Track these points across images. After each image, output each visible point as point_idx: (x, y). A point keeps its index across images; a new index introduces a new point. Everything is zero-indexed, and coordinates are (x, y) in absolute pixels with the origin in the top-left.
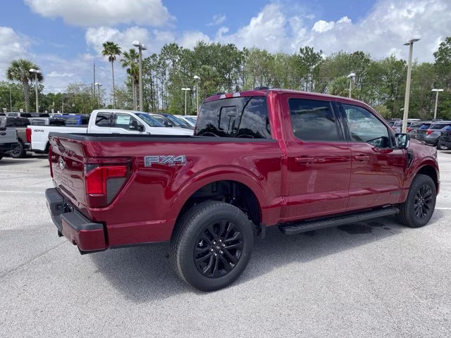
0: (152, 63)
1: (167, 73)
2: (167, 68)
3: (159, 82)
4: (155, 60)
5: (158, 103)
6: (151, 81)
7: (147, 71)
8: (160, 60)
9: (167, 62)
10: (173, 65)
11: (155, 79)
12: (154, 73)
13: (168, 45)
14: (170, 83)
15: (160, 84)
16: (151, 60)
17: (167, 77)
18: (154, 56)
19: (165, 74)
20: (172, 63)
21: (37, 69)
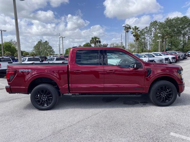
0: (145, 31)
1: (152, 34)
2: (152, 32)
3: (148, 38)
4: (147, 29)
5: (147, 47)
6: (144, 38)
7: (143, 34)
8: (149, 29)
9: (152, 29)
10: (155, 30)
11: (147, 37)
12: (146, 35)
13: (153, 22)
14: (154, 38)
15: (148, 39)
16: (145, 29)
17: (153, 36)
18: (147, 27)
19: (151, 34)
20: (154, 30)
21: (99, 39)
